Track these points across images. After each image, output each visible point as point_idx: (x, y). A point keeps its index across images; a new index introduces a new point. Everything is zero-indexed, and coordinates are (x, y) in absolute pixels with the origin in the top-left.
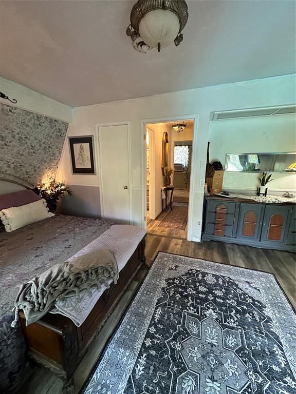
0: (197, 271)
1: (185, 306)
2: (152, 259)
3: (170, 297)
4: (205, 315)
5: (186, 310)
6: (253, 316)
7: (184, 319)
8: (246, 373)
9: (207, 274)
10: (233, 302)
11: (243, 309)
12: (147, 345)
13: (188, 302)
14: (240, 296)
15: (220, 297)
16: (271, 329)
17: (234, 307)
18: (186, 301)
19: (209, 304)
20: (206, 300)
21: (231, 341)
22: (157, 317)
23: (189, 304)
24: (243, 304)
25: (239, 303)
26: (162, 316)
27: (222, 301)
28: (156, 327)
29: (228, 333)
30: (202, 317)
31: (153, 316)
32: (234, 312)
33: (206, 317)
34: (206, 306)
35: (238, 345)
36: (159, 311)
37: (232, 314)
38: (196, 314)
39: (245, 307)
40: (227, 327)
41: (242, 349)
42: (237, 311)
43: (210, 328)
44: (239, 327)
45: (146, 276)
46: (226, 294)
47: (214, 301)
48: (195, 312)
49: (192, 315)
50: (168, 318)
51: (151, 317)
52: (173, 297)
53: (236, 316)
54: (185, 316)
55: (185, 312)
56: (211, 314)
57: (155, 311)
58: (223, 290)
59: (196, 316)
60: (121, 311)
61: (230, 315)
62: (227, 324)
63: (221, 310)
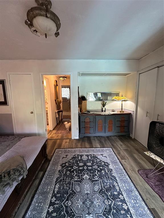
0: (78, 155)
1: (72, 177)
2: (52, 155)
3: (64, 175)
4: (83, 178)
5: (73, 180)
6: (105, 171)
7: (72, 185)
8: (104, 202)
9: (83, 155)
10: (96, 167)
11: (100, 169)
12: (50, 211)
14: (99, 162)
15: (90, 166)
16: (113, 175)
17: (97, 169)
19: (85, 172)
20: (83, 170)
21: (97, 188)
22: (56, 189)
23: (74, 175)
24: (100, 166)
25: (99, 166)
26: (59, 188)
27: (91, 168)
28: (55, 197)
29: (95, 184)
30: (81, 181)
31: (54, 190)
32: (97, 171)
33: (84, 179)
34: (83, 173)
35: (99, 189)
36: (57, 186)
37: (96, 173)
38: (79, 179)
39: (101, 168)
40: (94, 181)
41: (101, 190)
42: (98, 171)
43: (86, 185)
44: (99, 179)
45: (48, 166)
46: (93, 163)
47: (87, 169)
48: (78, 179)
49: (77, 181)
50: (63, 188)
51: (52, 192)
53: (98, 174)
54: (72, 183)
55: (73, 181)
56: (86, 177)
57: (55, 187)
58: (91, 162)
59: (79, 181)
60: (31, 196)
61: (95, 174)
62: (94, 179)
63: (91, 173)
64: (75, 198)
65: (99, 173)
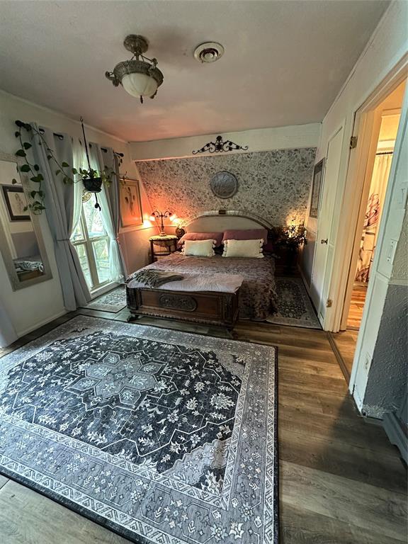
0: (239, 387)
2: (251, 341)
4: (160, 380)
5: (168, 365)
6: (147, 436)
7: (159, 363)
8: (101, 396)
9: (235, 400)
10: (174, 417)
11: (160, 427)
12: (144, 341)
13: (178, 368)
14: (185, 436)
15: (183, 403)
16: (124, 450)
17: (165, 416)
18: (180, 367)
21: (128, 395)
22: (165, 346)
23: (176, 368)
24: (170, 430)
25: (171, 426)
26: (166, 349)
27: (177, 403)
28: (156, 345)
29: (136, 395)
30: (158, 376)
32: (159, 413)
33: (158, 381)
34: (172, 384)
35: (122, 399)
36: (170, 347)
37: (156, 409)
38: (162, 373)
39: (163, 432)
40: (142, 397)
41: (118, 400)
42: (158, 417)
43: (146, 381)
44: (138, 408)
46: (190, 414)
47: (178, 395)
48: (164, 372)
49: (162, 369)
50: (162, 353)
51: (166, 342)
52: (186, 357)
53: (152, 412)
54: (162, 363)
56: (160, 386)
57: (170, 345)
58: (196, 413)
59: (160, 372)
61: (156, 406)
62: (146, 398)
63: (164, 398)
64: (138, 363)
65: (151, 415)
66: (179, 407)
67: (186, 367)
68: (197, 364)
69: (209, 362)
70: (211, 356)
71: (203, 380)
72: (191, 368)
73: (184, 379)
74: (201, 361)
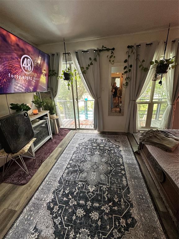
1: (109, 189)
4: (96, 186)
5: (108, 187)
6: (64, 192)
7: (108, 181)
10: (72, 202)
11: (67, 197)
12: (122, 166)
13: (107, 194)
15: (81, 206)
16: (59, 185)
17: (73, 197)
18: (109, 196)
19: (92, 196)
21: (84, 175)
22: (124, 179)
23: (107, 193)
26: (122, 181)
27: (81, 202)
28: (122, 174)
29: (85, 178)
30: (98, 184)
31: (126, 179)
32: (75, 193)
33: (95, 186)
34: (94, 194)
36: (125, 183)
38: (101, 186)
39: (65, 199)
40: (84, 182)
42: (72, 194)
43: (94, 179)
44: (77, 182)
47: (86, 200)
48: (102, 186)
49: (104, 184)
50: (117, 179)
51: (128, 178)
52: (120, 197)
53: (76, 190)
54: (108, 183)
55: (109, 185)
56: (92, 188)
57: (127, 182)
58: (74, 218)
59: (101, 184)
60: (147, 178)
61: (79, 190)
62: (83, 183)
63: (84, 193)
64: (105, 170)
65: (74, 190)
66: (78, 204)
67: (110, 200)
68: (116, 208)
69: (122, 220)
70: (129, 221)
71: (101, 218)
72: (110, 204)
73: (99, 201)
74: (120, 212)
